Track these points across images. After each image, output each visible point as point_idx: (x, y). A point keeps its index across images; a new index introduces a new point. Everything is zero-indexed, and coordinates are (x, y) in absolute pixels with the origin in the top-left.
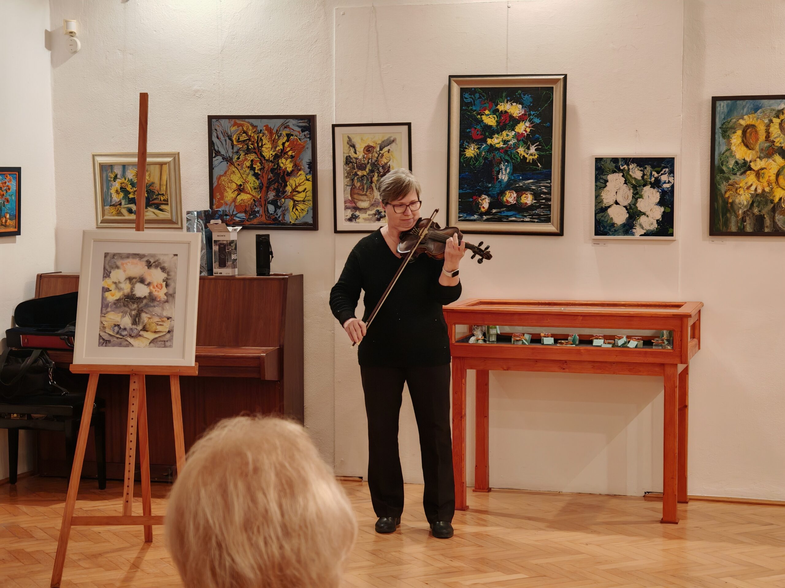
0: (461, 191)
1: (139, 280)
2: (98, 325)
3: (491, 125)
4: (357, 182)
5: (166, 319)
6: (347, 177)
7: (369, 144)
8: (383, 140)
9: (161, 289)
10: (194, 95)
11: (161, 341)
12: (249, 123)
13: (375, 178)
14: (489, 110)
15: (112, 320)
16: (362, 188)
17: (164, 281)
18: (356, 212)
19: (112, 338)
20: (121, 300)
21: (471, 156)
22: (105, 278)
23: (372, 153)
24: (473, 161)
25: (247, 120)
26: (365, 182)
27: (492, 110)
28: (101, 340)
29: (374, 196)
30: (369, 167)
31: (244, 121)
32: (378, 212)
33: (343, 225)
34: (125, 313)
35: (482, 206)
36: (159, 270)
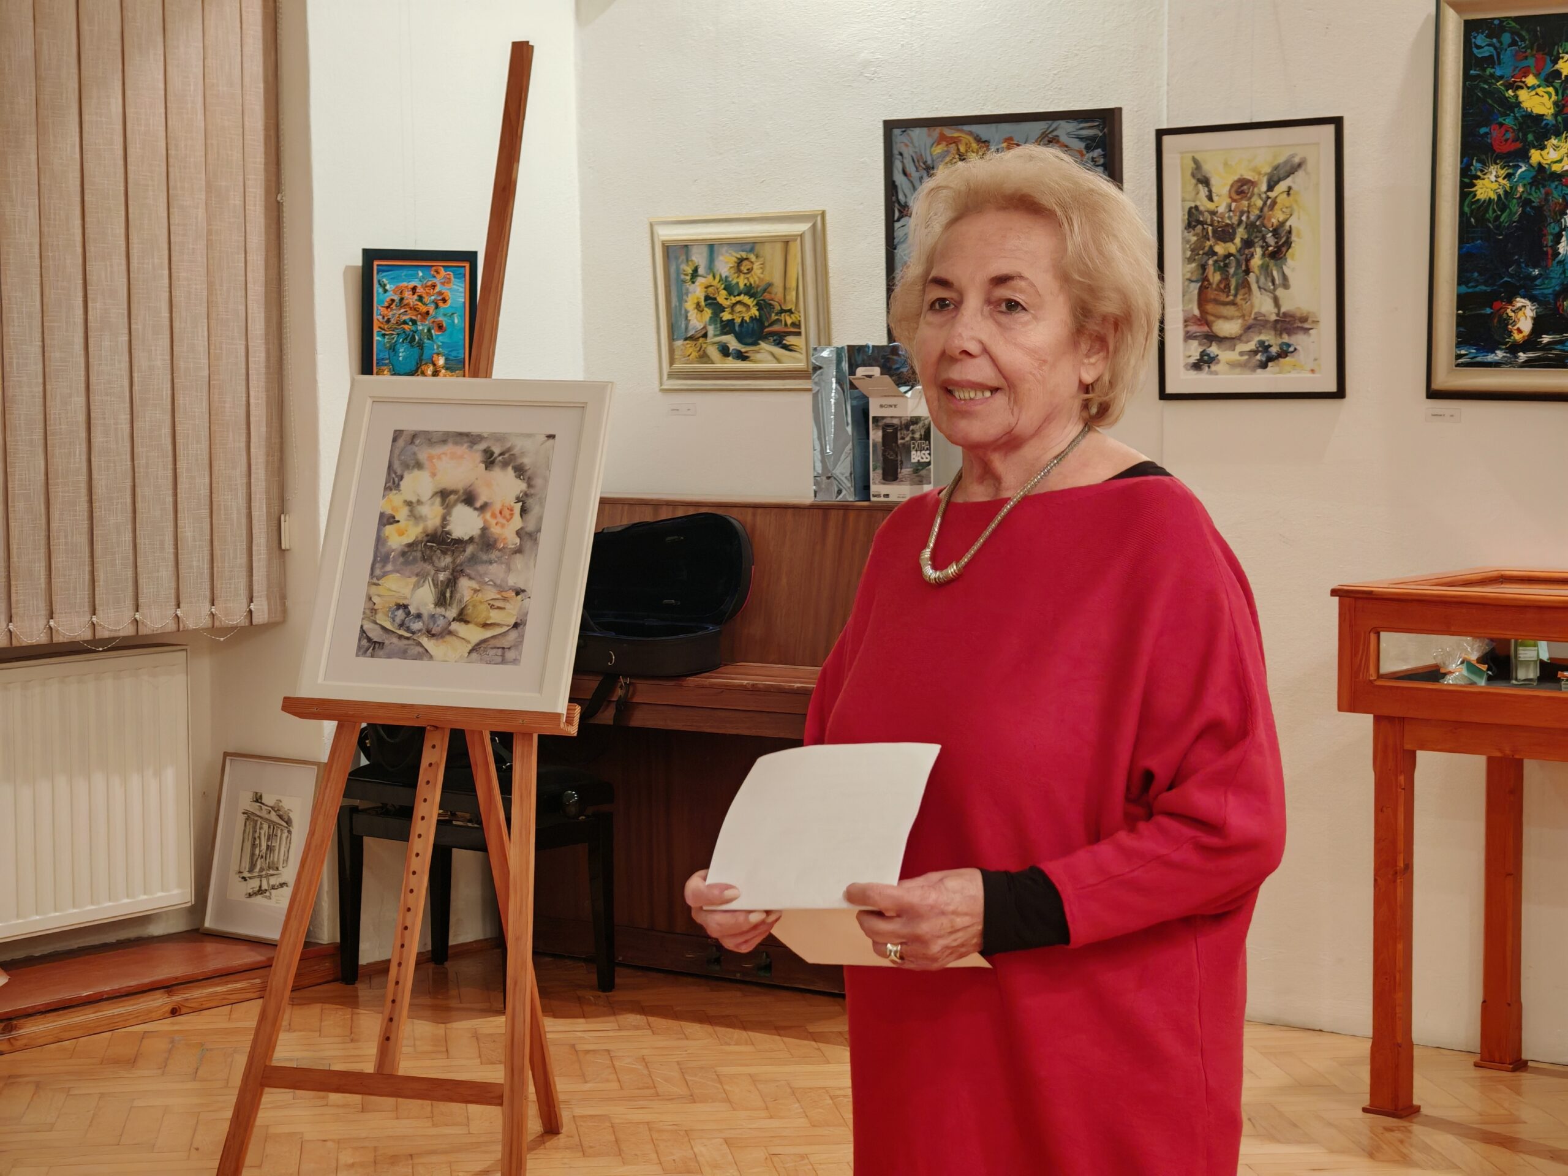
0: (1464, 289)
1: (463, 498)
2: (361, 605)
3: (1541, 113)
4: (1215, 271)
5: (514, 594)
6: (1190, 260)
7: (1241, 175)
8: (1276, 163)
9: (508, 521)
10: (862, 74)
11: (495, 648)
12: (970, 133)
13: (1256, 261)
14: (1537, 76)
15: (394, 593)
16: (1225, 287)
17: (518, 500)
18: (1210, 346)
19: (387, 636)
20: (417, 546)
21: (1490, 198)
22: (387, 492)
23: (1250, 198)
24: (1494, 211)
25: (966, 128)
26: (1232, 271)
27: (1543, 75)
28: (364, 642)
29: (1252, 306)
30: (1241, 233)
31: (962, 131)
32: (1264, 347)
33: (1180, 379)
34: (422, 576)
35: (1515, 328)
36: (510, 471)
